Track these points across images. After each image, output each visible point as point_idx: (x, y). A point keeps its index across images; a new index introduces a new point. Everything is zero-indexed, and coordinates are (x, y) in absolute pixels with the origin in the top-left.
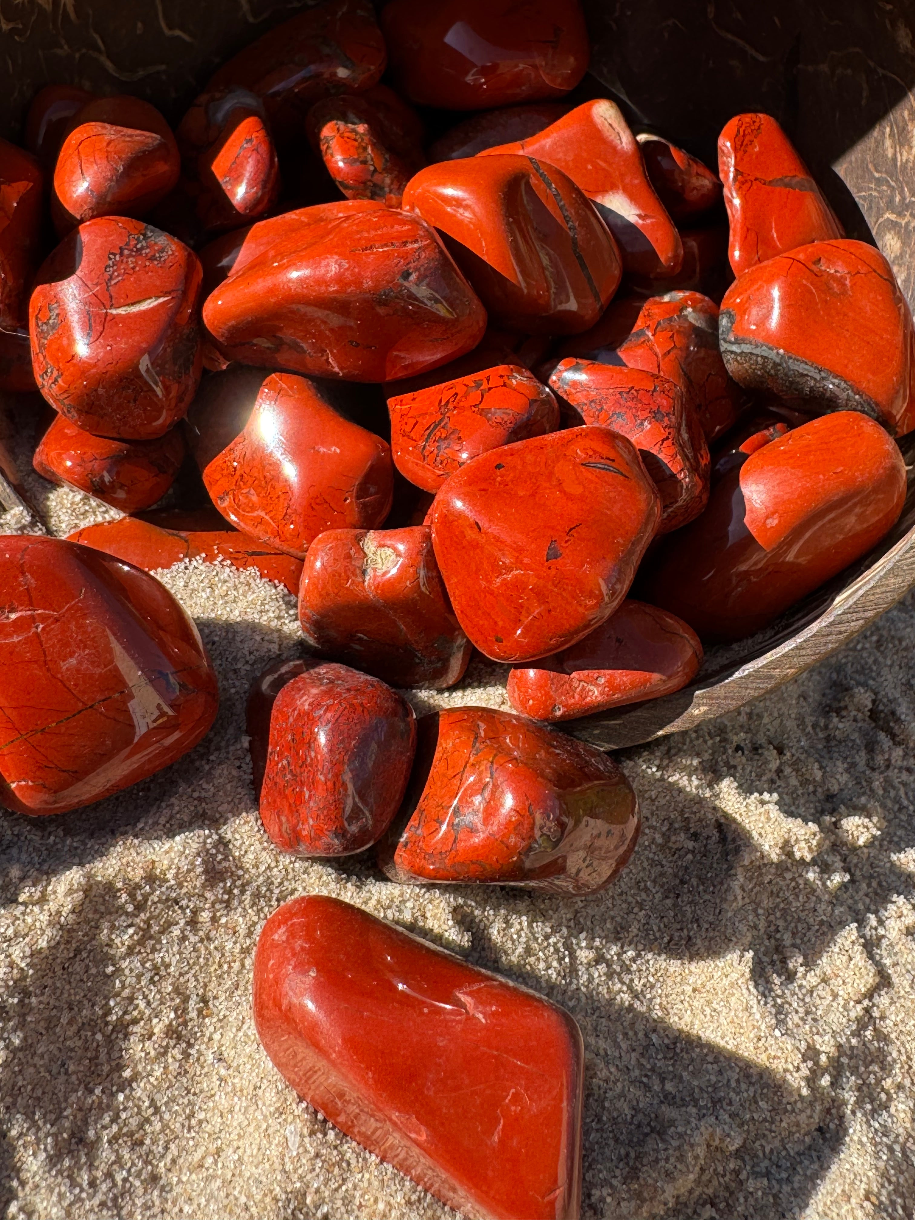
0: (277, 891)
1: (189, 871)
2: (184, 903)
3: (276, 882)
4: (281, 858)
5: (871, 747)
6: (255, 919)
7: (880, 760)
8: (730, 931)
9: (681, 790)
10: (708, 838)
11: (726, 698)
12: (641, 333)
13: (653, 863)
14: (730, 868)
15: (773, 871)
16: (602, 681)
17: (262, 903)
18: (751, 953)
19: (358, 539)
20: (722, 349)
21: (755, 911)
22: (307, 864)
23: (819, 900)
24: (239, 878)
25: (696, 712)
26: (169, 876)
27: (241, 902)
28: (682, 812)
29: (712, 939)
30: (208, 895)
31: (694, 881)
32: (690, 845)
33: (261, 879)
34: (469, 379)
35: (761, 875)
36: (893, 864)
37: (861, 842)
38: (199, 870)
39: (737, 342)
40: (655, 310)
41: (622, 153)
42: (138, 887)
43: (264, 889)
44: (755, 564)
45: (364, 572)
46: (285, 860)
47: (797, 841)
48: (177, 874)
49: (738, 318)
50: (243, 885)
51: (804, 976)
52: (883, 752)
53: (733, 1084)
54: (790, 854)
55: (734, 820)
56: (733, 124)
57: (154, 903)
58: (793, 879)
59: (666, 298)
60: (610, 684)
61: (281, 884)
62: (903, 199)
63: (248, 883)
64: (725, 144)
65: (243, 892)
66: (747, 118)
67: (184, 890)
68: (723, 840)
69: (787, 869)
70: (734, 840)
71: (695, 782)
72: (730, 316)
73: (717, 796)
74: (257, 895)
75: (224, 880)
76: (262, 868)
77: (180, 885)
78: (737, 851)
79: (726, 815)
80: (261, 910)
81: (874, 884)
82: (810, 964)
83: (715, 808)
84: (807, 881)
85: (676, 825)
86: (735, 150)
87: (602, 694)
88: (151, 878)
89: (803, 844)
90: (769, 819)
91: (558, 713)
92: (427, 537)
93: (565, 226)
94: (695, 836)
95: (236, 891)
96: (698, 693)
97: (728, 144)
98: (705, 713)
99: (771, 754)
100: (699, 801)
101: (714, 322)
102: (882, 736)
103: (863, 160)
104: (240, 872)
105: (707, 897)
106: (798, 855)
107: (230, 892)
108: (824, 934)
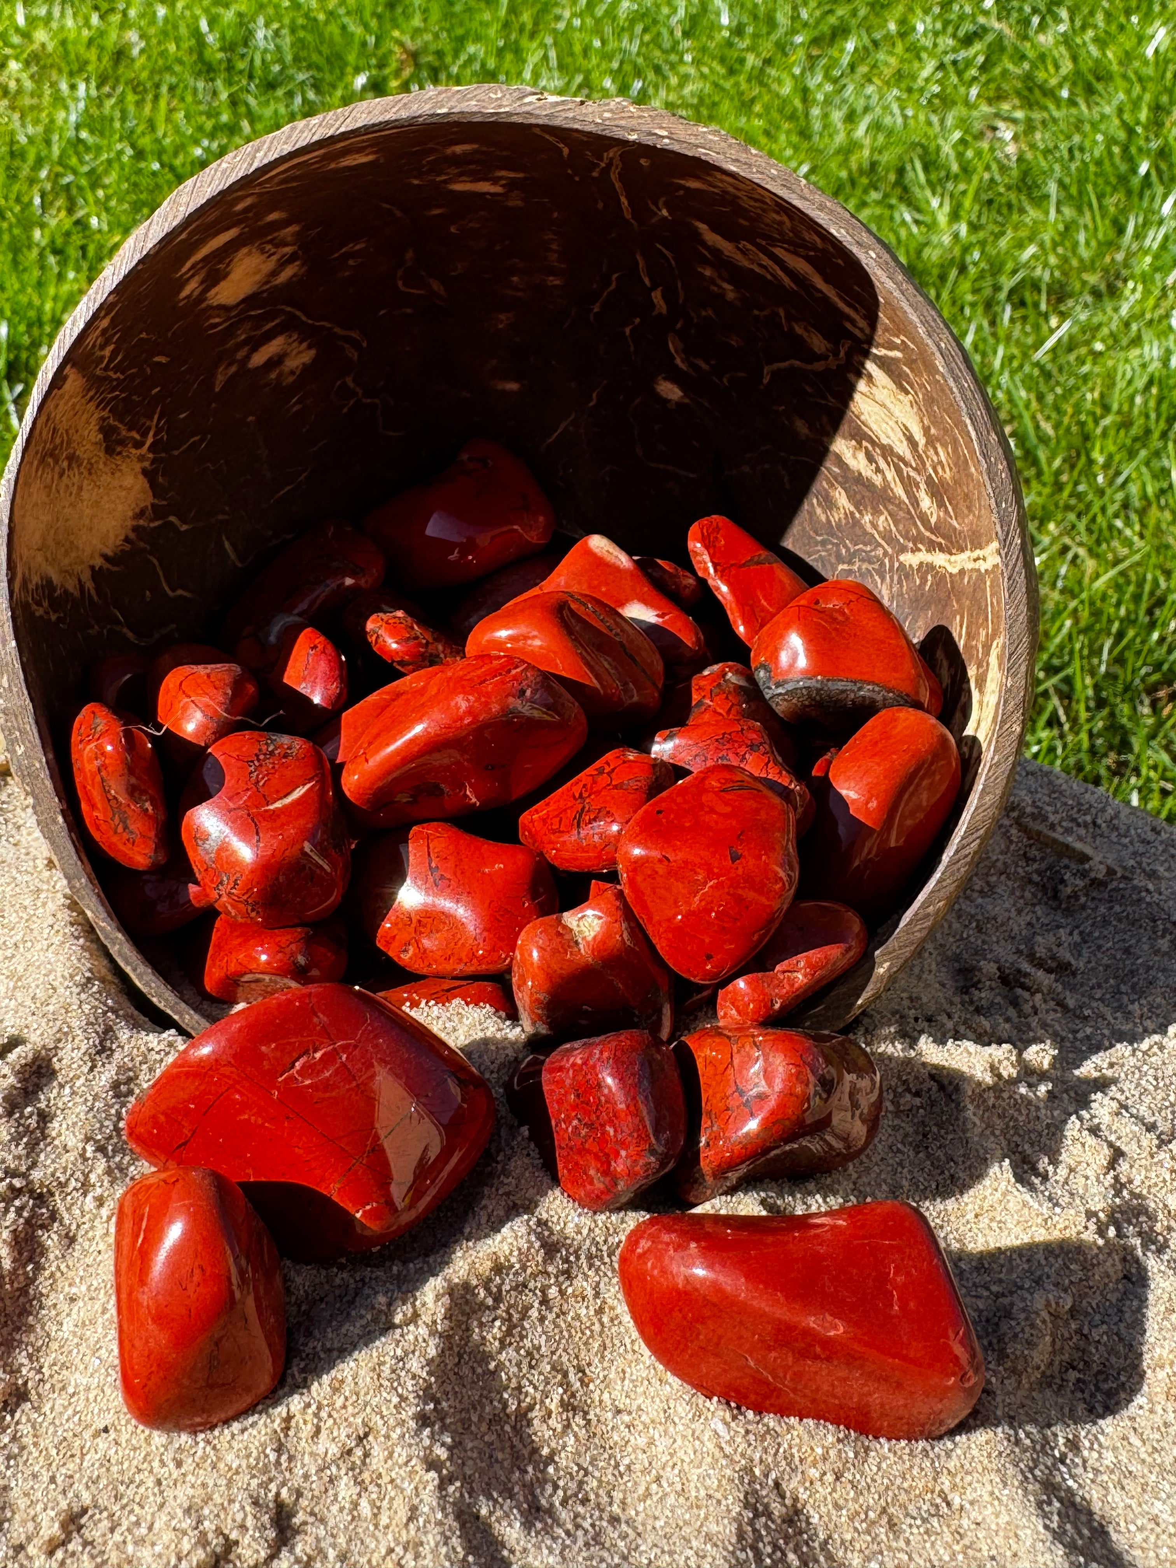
0: (605, 1248)
1: (529, 1249)
2: (531, 1285)
3: (600, 1239)
4: (597, 1217)
5: (1015, 1003)
6: (597, 1279)
7: (1027, 1008)
8: (982, 1151)
9: (890, 1058)
10: (930, 1089)
11: (900, 948)
12: (700, 703)
13: (895, 1128)
14: (958, 1104)
15: (992, 1094)
16: (802, 964)
17: (598, 1263)
18: (1007, 1161)
19: (559, 921)
20: (767, 697)
21: (993, 1133)
22: (622, 1214)
23: (1038, 1108)
24: (570, 1246)
25: (881, 971)
26: (513, 1260)
27: (580, 1267)
28: (899, 1077)
29: (970, 1167)
30: (550, 1269)
31: (935, 1129)
32: (917, 1101)
33: (588, 1242)
34: (589, 770)
35: (985, 1101)
36: (1078, 1078)
37: (1046, 1066)
38: (537, 1245)
39: (778, 685)
40: (703, 683)
41: (626, 571)
42: (490, 1280)
43: (594, 1249)
44: (869, 853)
45: (577, 943)
46: (601, 1218)
47: (1000, 1062)
48: (520, 1254)
49: (772, 666)
50: (576, 1252)
51: (1055, 1173)
52: (1027, 1001)
53: (1043, 1262)
54: (999, 1076)
55: (943, 1067)
56: (694, 529)
57: (508, 1292)
58: (1010, 1097)
59: (706, 673)
60: (809, 964)
61: (605, 1241)
62: (848, 549)
63: (580, 1248)
64: (696, 546)
65: (578, 1258)
66: (705, 521)
67: (529, 1271)
68: (942, 1088)
69: (1002, 1091)
70: (950, 1083)
71: (899, 1046)
72: (764, 667)
73: (920, 1054)
74: (590, 1257)
75: (559, 1251)
76: (585, 1232)
77: (524, 1268)
78: (957, 1089)
79: (936, 1067)
80: (597, 1270)
81: (1072, 1094)
82: (1054, 1162)
83: (924, 1064)
84: (1021, 1095)
85: (900, 1090)
86: (707, 547)
87: (805, 976)
88: (499, 1269)
89: (1005, 1063)
90: (970, 1054)
91: (777, 1006)
92: (620, 895)
93: (612, 635)
94: (917, 1094)
95: (572, 1258)
96: (877, 953)
97: (699, 545)
98: (889, 968)
99: (944, 1018)
100: (908, 1061)
101: (751, 679)
102: (1019, 991)
103: (804, 529)
104: (569, 1242)
105: (950, 1137)
106: (1005, 1074)
107: (566, 1261)
108: (1054, 1134)
